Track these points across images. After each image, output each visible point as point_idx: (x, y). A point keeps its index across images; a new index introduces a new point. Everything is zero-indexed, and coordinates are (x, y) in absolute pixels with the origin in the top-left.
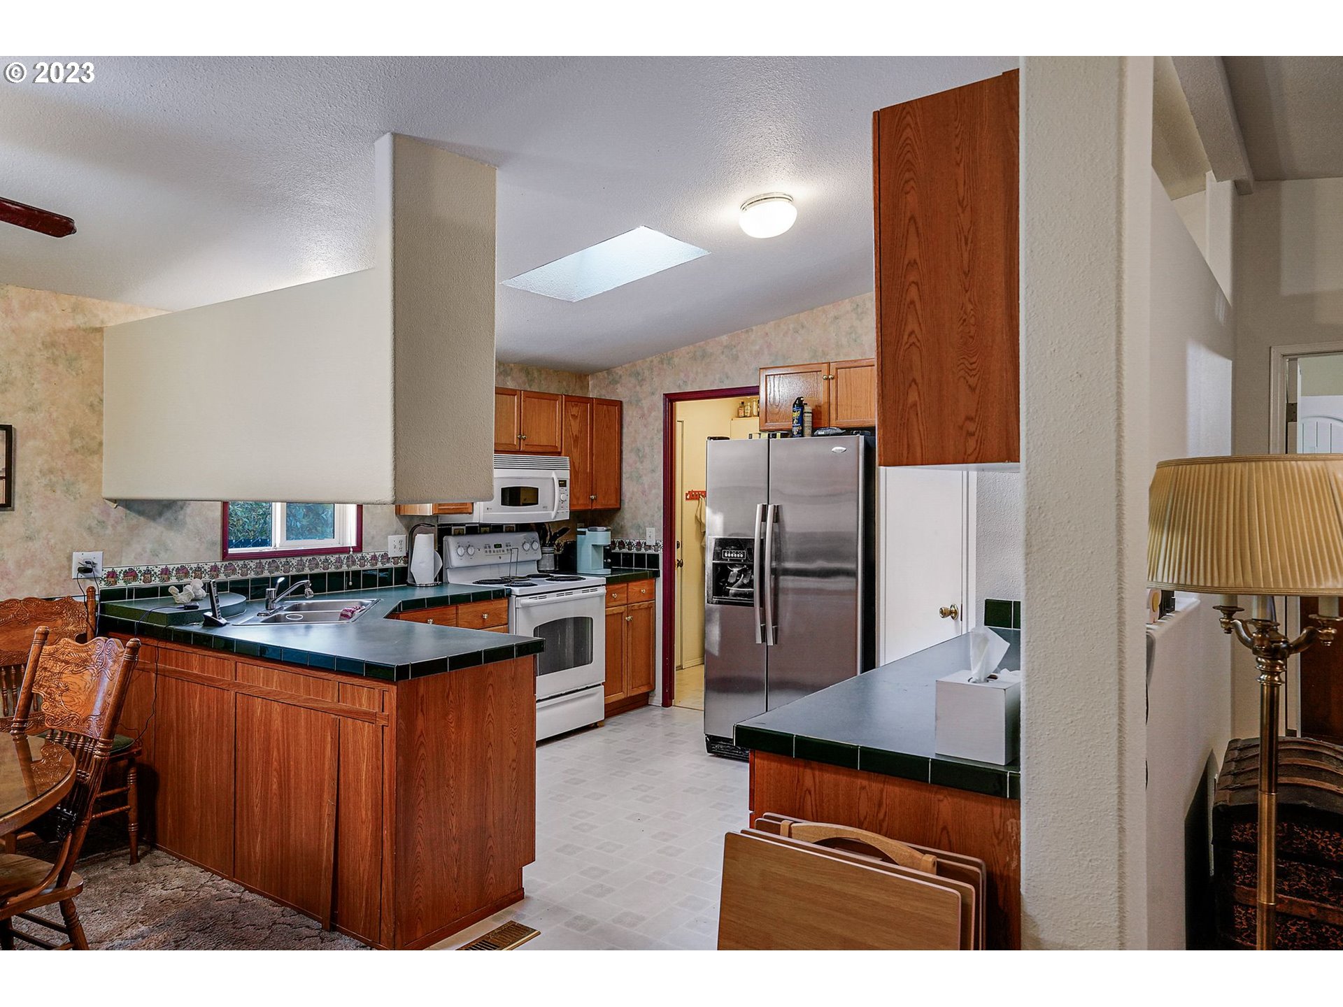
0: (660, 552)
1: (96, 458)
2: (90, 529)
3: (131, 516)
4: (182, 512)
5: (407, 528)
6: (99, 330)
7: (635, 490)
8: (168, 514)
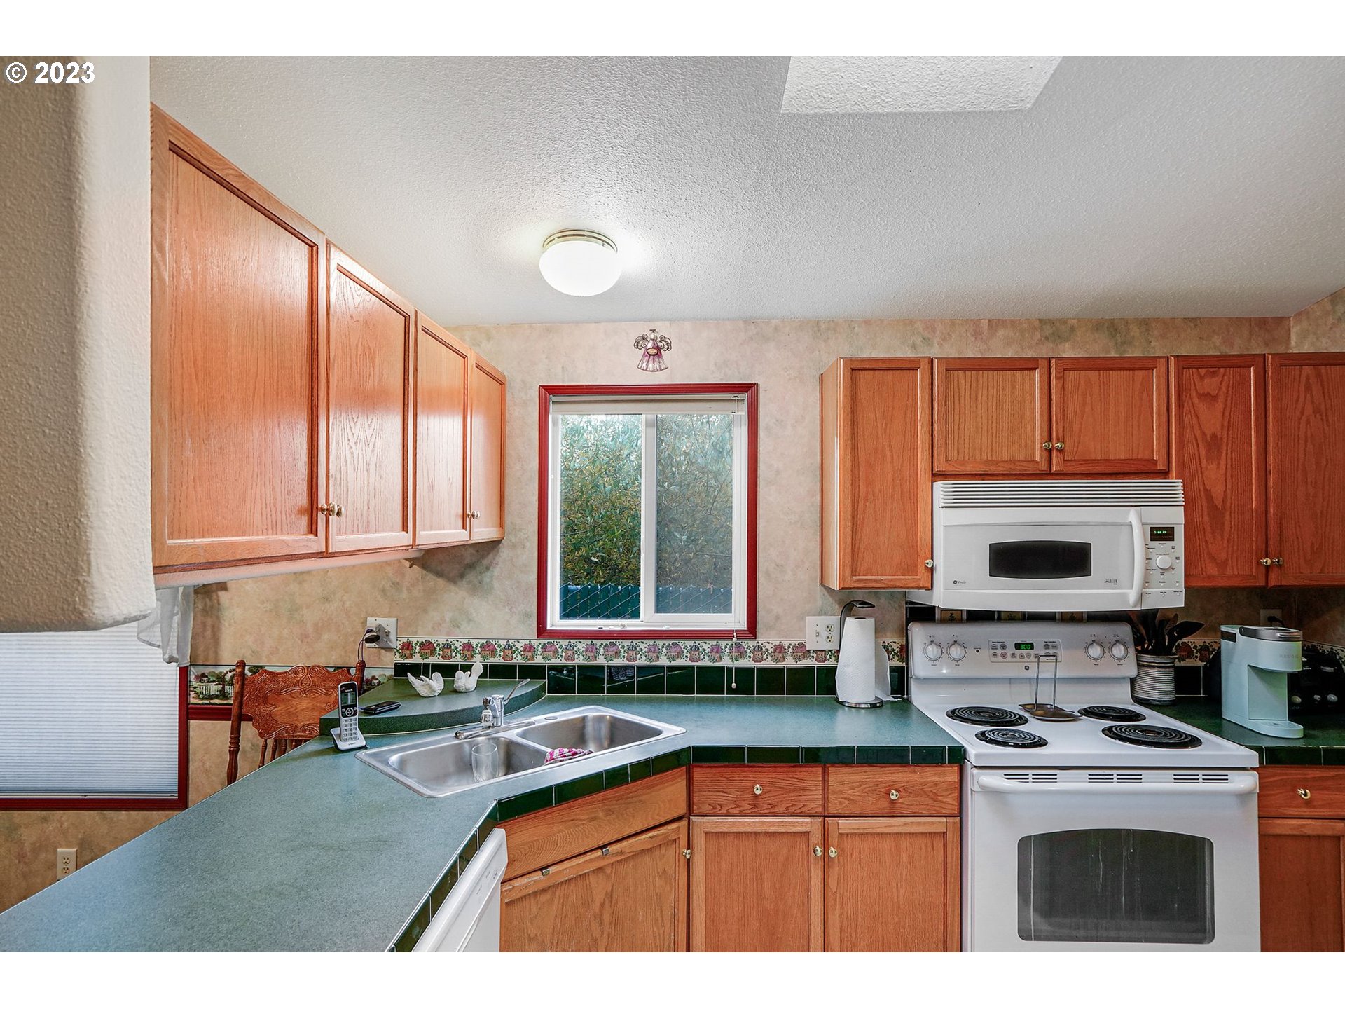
2: (384, 591)
3: (428, 578)
4: (488, 574)
8: (471, 576)
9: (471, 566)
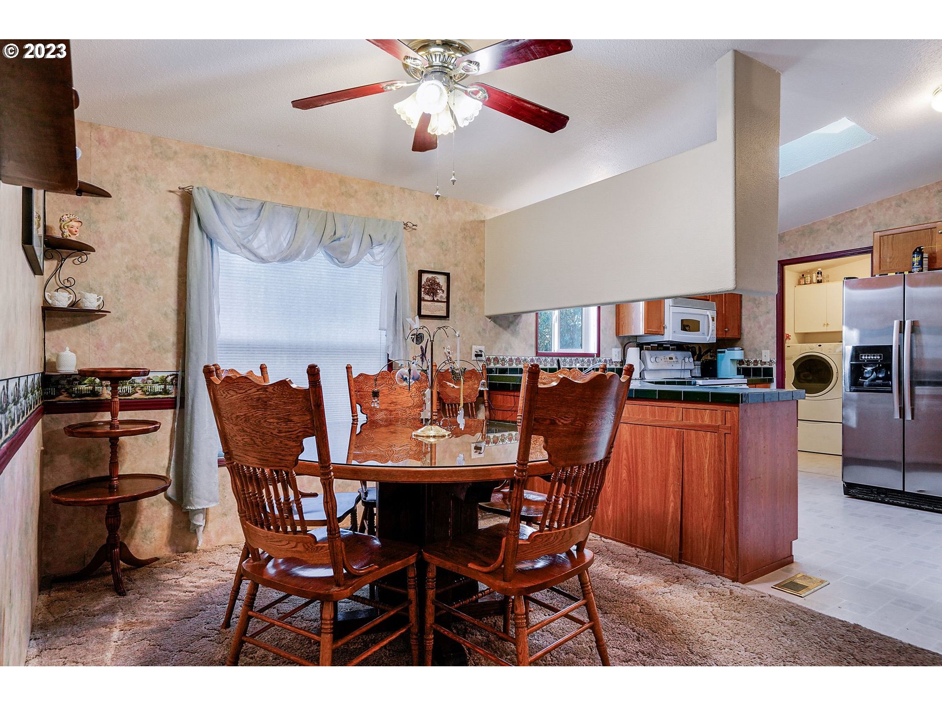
0: (774, 367)
1: (482, 292)
2: (479, 333)
4: (518, 327)
5: (622, 344)
6: (483, 222)
7: (753, 326)
8: (512, 327)
9: (512, 323)
